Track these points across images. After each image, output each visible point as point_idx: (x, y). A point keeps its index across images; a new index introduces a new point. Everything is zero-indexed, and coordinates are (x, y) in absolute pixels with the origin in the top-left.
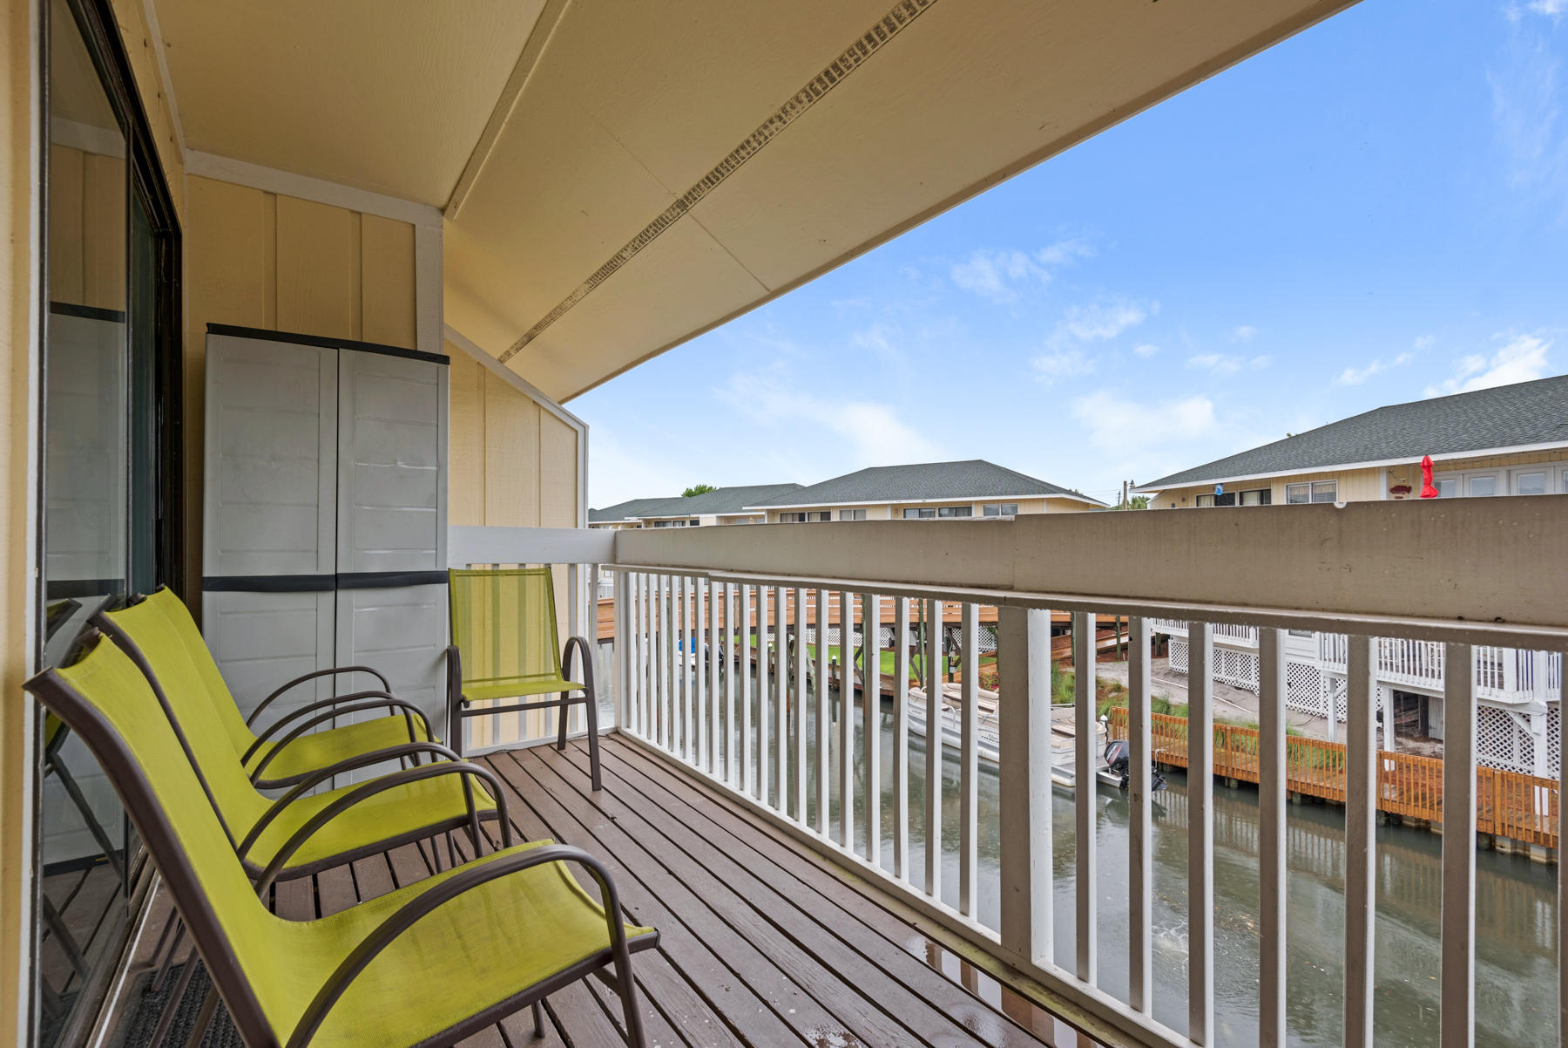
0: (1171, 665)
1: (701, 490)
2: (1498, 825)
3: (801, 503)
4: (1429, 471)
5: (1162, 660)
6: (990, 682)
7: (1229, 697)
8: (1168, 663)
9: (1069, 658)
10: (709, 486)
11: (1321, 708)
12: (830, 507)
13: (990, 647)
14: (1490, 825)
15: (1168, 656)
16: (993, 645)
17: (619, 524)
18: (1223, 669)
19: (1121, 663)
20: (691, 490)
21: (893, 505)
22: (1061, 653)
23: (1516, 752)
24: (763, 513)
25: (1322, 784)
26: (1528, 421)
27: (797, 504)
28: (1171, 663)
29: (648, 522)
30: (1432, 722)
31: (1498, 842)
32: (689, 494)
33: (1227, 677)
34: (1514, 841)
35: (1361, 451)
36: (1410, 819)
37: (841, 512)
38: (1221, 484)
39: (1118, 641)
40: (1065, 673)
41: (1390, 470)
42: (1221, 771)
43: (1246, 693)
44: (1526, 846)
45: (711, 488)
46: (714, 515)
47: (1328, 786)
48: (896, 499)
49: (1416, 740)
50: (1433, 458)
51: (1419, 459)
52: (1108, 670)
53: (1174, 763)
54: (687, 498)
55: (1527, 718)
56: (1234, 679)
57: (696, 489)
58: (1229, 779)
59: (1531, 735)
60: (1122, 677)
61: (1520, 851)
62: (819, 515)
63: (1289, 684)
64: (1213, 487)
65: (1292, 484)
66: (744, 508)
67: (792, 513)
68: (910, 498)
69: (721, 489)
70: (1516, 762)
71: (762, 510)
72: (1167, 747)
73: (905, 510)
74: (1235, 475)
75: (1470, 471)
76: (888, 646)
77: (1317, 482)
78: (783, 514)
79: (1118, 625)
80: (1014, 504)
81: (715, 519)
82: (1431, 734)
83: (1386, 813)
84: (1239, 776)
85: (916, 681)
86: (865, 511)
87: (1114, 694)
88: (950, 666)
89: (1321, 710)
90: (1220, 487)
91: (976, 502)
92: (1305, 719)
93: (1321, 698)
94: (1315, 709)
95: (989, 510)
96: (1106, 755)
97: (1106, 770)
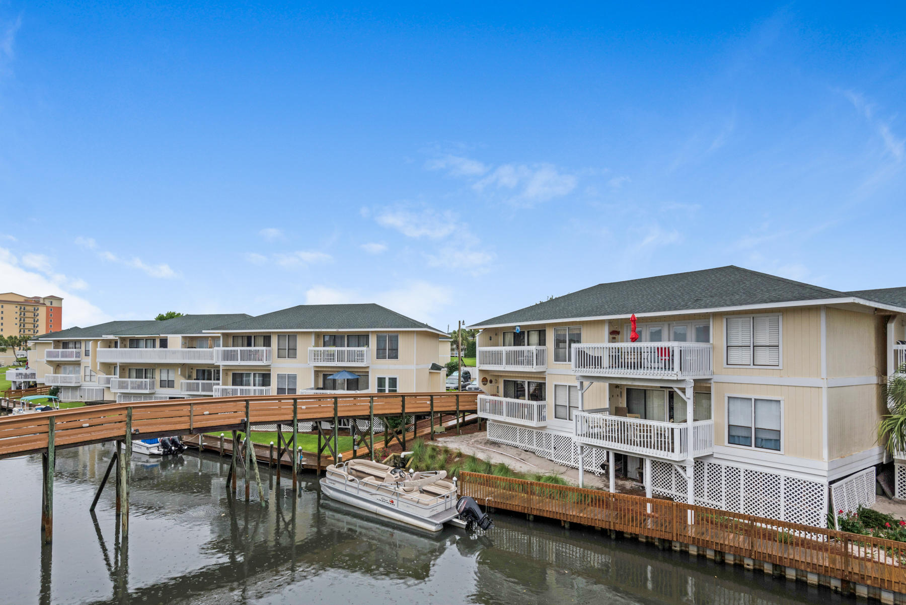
0: (488, 437)
1: (171, 316)
2: (674, 535)
3: (249, 329)
4: (635, 323)
5: (482, 434)
6: (381, 455)
7: (522, 456)
8: (486, 435)
9: (430, 434)
10: (177, 312)
11: (572, 462)
12: (270, 332)
13: (380, 429)
14: (670, 535)
15: (486, 430)
16: (382, 427)
17: (99, 340)
18: (518, 439)
19: (459, 437)
20: (163, 315)
21: (316, 333)
22: (423, 431)
23: (674, 486)
24: (220, 335)
25: (581, 515)
26: (680, 296)
27: (246, 329)
28: (488, 436)
29: (123, 340)
30: (629, 468)
31: (673, 544)
32: (161, 318)
33: (520, 444)
34: (681, 544)
35: (595, 309)
36: (627, 533)
37: (278, 336)
38: (519, 326)
39: (458, 421)
40: (427, 446)
41: (610, 322)
42: (524, 509)
43: (531, 454)
44: (687, 546)
45: (179, 314)
46: (180, 336)
47: (585, 516)
48: (318, 328)
49: (622, 479)
50: (637, 315)
51: (629, 316)
52: (452, 442)
53: (496, 506)
54: (159, 321)
56: (524, 445)
57: (168, 314)
58: (529, 515)
59: (686, 479)
60: (461, 447)
61: (683, 548)
62: (263, 338)
63: (555, 448)
64: (514, 327)
65: (558, 328)
66: (203, 331)
67: (242, 336)
68: (328, 328)
69: (187, 315)
70: (673, 492)
71: (218, 333)
72: (493, 495)
73: (324, 336)
74: (526, 320)
75: (649, 323)
76: (311, 430)
77: (572, 327)
78: (235, 337)
79: (458, 412)
80: (396, 334)
81: (181, 338)
82: (629, 475)
83: (616, 531)
84: (535, 513)
85: (330, 456)
86: (296, 336)
87: (457, 459)
88: (354, 445)
89: (572, 464)
90: (518, 328)
91: (372, 332)
92: (563, 469)
93: (572, 456)
94: (569, 463)
95: (380, 337)
96: (457, 507)
97: (457, 518)
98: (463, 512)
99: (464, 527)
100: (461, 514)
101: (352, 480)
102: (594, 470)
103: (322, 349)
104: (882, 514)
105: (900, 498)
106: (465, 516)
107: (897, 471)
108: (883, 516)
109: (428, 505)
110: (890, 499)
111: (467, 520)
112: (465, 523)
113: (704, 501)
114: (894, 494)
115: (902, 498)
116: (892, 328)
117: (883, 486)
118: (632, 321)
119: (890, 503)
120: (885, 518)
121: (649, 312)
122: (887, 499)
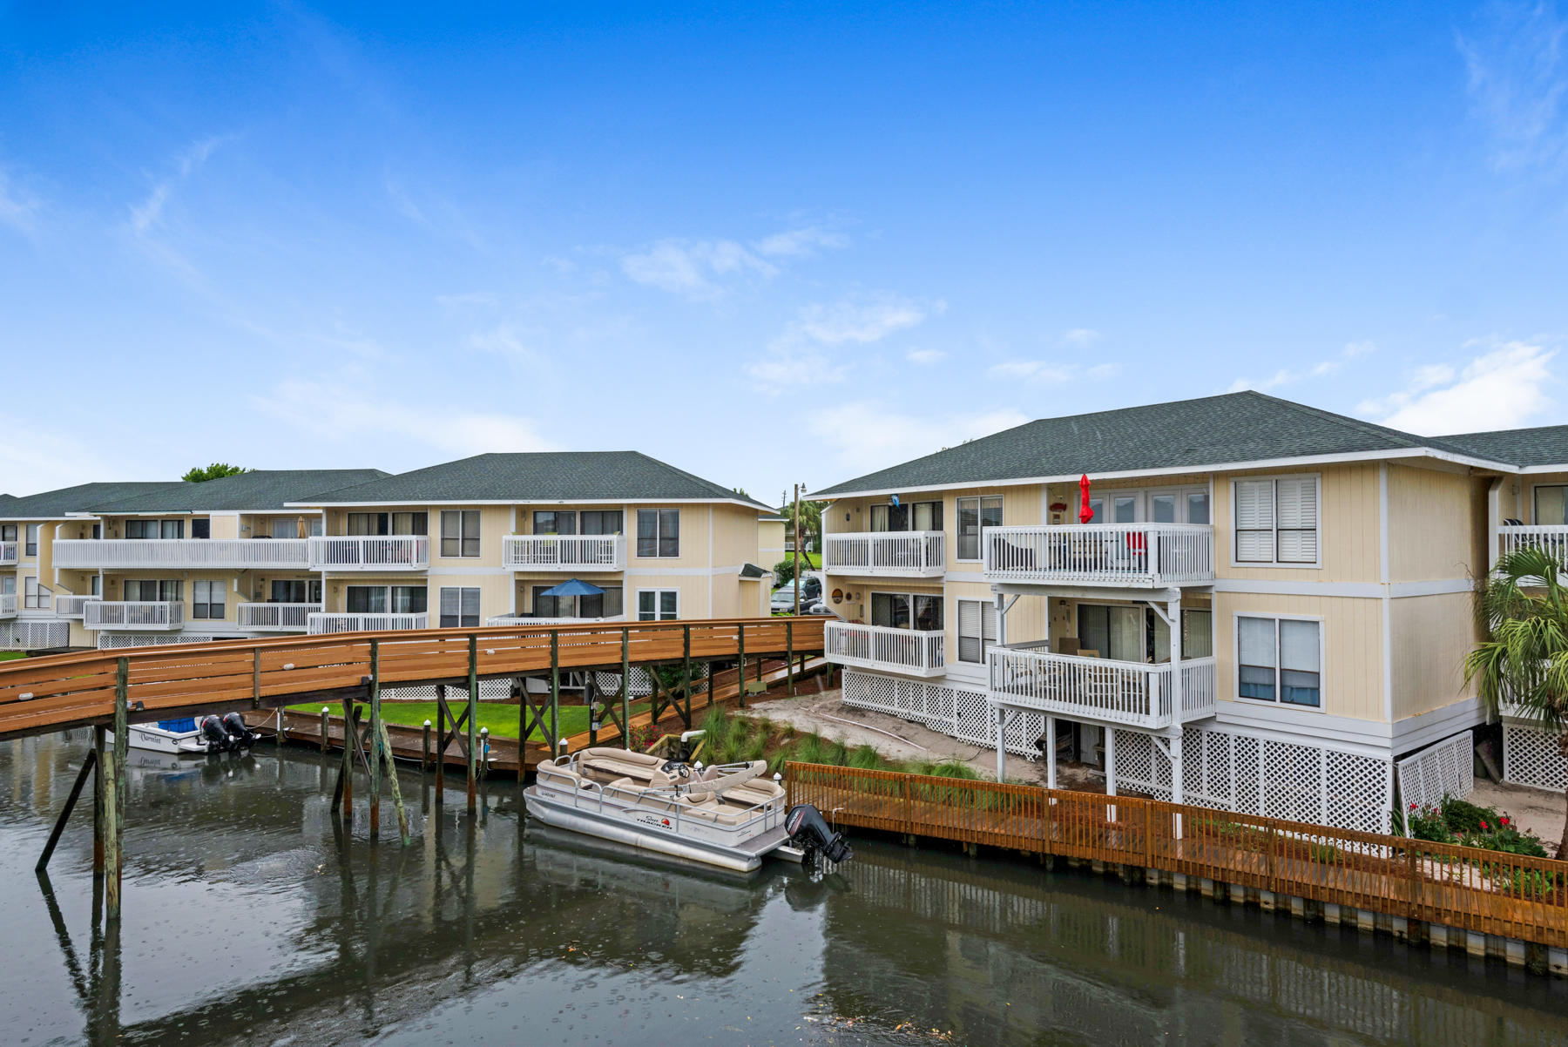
0: (844, 699)
1: (218, 473)
2: (1149, 858)
3: (381, 500)
4: (1087, 491)
5: (834, 693)
6: (643, 738)
7: (903, 732)
8: (840, 696)
9: (736, 697)
10: (232, 465)
11: (988, 739)
12: (426, 507)
13: (644, 689)
14: (1143, 858)
15: (840, 687)
16: (647, 686)
17: (58, 522)
18: (896, 701)
19: (793, 699)
20: (201, 471)
21: (518, 507)
22: (727, 692)
23: (1154, 774)
24: (321, 511)
25: (996, 831)
26: (1162, 444)
27: (375, 500)
28: (844, 696)
29: (112, 522)
30: (1083, 746)
31: (1149, 874)
32: (196, 477)
33: (900, 710)
34: (1161, 872)
35: (1025, 465)
36: (1073, 859)
37: (443, 514)
38: (897, 495)
39: (790, 671)
40: (731, 718)
41: (1051, 488)
42: (900, 826)
43: (918, 726)
44: (1170, 875)
45: (236, 469)
46: (236, 513)
47: (1003, 832)
48: (522, 497)
49: (1071, 766)
50: (1091, 477)
51: (1078, 478)
52: (778, 709)
53: (851, 823)
54: (192, 484)
55: (1166, 742)
56: (907, 711)
57: (211, 470)
58: (908, 835)
59: (1170, 758)
60: (794, 718)
61: (1165, 880)
62: (411, 516)
63: (959, 714)
64: (889, 497)
65: (964, 498)
66: (286, 505)
67: (367, 514)
68: (542, 497)
69: (254, 472)
70: (1153, 784)
71: (318, 508)
72: (845, 803)
73: (535, 513)
74: (909, 485)
75: (1116, 490)
76: (508, 696)
77: (986, 496)
78: (353, 515)
79: (790, 654)
80: (674, 510)
81: (238, 518)
82: (1083, 759)
83: (1054, 855)
84: (918, 831)
85: (545, 745)
86: (478, 514)
87: (786, 741)
88: (592, 721)
89: (989, 741)
90: (895, 498)
91: (629, 506)
92: (972, 752)
93: (988, 728)
94: (983, 740)
95: (644, 515)
96: (786, 825)
97: (786, 844)
98: (797, 834)
99: (800, 860)
100: (793, 838)
101: (588, 788)
102: (1024, 751)
103: (531, 538)
104: (1480, 809)
105: (1511, 782)
106: (801, 841)
107: (1506, 736)
108: (1480, 812)
109: (734, 824)
110: (1496, 783)
111: (804, 847)
112: (801, 853)
113: (1202, 797)
114: (1501, 775)
115: (1513, 781)
116: (1496, 497)
117: (1486, 762)
118: (1082, 486)
119: (1495, 790)
120: (1483, 814)
121: (1111, 470)
122: (1492, 784)
